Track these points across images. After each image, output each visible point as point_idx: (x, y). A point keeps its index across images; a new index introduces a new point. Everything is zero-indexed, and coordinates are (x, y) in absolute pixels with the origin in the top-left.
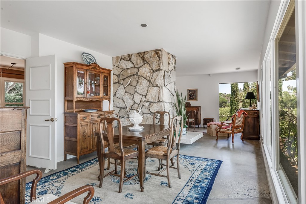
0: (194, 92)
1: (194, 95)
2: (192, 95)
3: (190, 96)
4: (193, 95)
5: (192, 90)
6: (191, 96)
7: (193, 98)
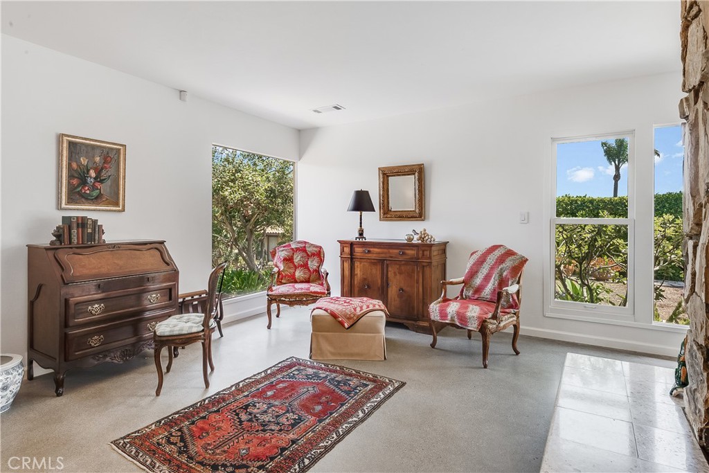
0: (106, 159)
1: (104, 174)
2: (93, 173)
3: (75, 182)
4: (99, 179)
5: (93, 147)
6: (83, 182)
7: (95, 193)
